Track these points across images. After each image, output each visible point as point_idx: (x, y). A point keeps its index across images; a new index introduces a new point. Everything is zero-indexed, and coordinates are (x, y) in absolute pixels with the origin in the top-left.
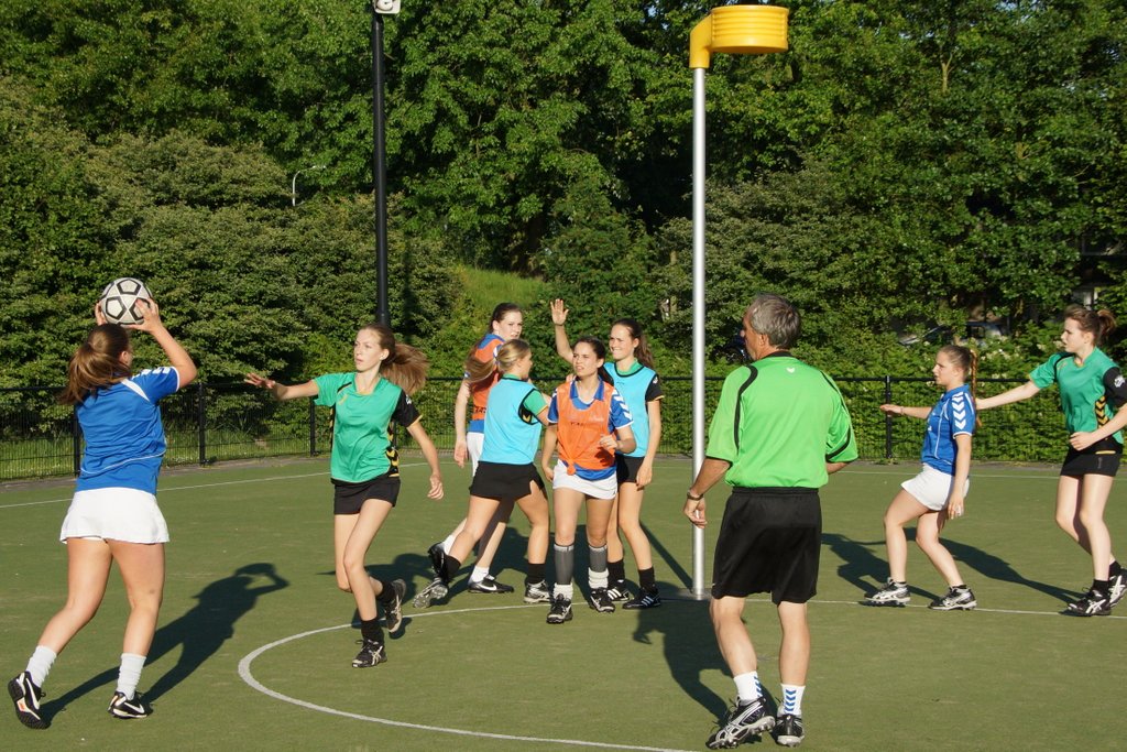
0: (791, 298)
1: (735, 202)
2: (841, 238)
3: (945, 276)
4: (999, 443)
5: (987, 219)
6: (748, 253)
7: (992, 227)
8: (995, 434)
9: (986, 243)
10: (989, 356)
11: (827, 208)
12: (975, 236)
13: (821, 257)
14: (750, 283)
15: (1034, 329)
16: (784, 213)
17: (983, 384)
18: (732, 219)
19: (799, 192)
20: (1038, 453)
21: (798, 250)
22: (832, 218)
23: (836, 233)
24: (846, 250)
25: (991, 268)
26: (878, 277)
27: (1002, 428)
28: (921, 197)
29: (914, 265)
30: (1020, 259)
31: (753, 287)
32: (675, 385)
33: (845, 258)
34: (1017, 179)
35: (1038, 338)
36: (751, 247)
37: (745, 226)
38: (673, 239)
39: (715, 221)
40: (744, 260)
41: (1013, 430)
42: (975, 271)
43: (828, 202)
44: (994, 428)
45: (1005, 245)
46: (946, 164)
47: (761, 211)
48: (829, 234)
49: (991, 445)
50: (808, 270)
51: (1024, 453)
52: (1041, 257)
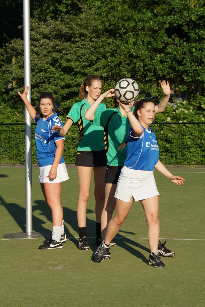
0: (76, 82)
1: (46, 31)
2: (102, 50)
3: (155, 69)
4: (182, 156)
5: (175, 40)
6: (53, 58)
7: (178, 44)
8: (180, 151)
9: (175, 53)
10: (177, 111)
11: (94, 34)
12: (170, 49)
13: (91, 60)
14: (55, 74)
15: (199, 97)
16: (72, 37)
17: (174, 126)
18: (45, 40)
19: (80, 26)
20: (201, 161)
21: (79, 56)
22: (97, 40)
23: (99, 47)
24: (104, 57)
25: (178, 66)
26: (121, 71)
27: (184, 149)
28: (143, 29)
29: (139, 64)
30: (193, 61)
31: (56, 76)
32: (15, 127)
33: (103, 61)
34: (191, 19)
35: (202, 102)
36: (54, 55)
37: (52, 44)
38: (14, 50)
39: (36, 41)
40: (51, 62)
41: (189, 150)
42: (170, 67)
43: (94, 31)
44: (180, 148)
45: (185, 54)
46: (155, 11)
47: (60, 36)
48: (95, 48)
49: (178, 157)
50: (85, 67)
51: (195, 161)
52: (203, 60)
